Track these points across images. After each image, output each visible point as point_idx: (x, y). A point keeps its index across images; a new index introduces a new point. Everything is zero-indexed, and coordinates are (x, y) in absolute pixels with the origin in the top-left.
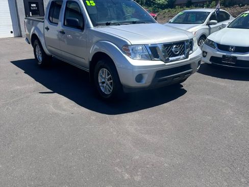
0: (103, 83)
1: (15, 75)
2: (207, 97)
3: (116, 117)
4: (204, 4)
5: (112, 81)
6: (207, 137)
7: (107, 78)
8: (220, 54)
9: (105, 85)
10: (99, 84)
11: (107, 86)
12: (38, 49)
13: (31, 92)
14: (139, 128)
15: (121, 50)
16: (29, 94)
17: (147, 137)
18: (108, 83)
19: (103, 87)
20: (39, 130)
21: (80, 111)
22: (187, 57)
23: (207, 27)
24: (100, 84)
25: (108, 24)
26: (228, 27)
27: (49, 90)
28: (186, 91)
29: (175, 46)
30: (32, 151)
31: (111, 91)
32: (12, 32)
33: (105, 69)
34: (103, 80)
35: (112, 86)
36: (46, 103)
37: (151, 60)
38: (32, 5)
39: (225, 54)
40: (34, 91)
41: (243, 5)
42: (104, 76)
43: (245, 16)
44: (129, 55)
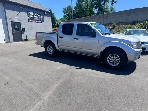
5: (119, 59)
7: (115, 58)
15: (128, 44)
32: (5, 40)
34: (111, 59)
38: (15, 26)
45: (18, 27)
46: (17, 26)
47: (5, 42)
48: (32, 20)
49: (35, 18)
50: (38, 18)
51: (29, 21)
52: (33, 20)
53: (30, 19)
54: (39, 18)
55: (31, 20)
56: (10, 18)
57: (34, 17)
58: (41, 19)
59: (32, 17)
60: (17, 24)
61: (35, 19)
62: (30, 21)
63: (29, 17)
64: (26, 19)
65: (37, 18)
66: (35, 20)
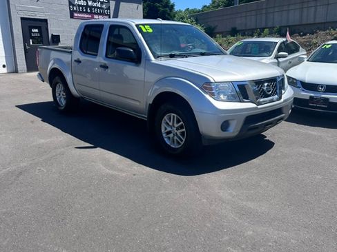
0: (169, 133)
1: (31, 124)
2: (304, 150)
3: (196, 178)
4: (253, 33)
5: (184, 130)
6: (329, 203)
7: (176, 125)
8: (306, 95)
9: (171, 135)
10: (162, 135)
11: (176, 138)
12: (59, 88)
13: (63, 147)
14: (234, 193)
15: (201, 88)
16: (62, 149)
17: (251, 205)
18: (178, 132)
19: (169, 138)
20: (99, 199)
21: (144, 172)
22: (280, 98)
23: (276, 61)
24: (164, 135)
25: (172, 56)
26: (308, 61)
27: (87, 145)
28: (274, 144)
29: (266, 84)
30: (101, 227)
31: (182, 143)
32: (4, 66)
33: (173, 114)
34: (169, 129)
35: (183, 136)
36: (93, 161)
37: (241, 102)
38: (33, 30)
39: (312, 95)
40: (68, 146)
41: (305, 34)
42: (171, 124)
43: (328, 47)
44: (212, 95)
45: (40, 32)
46: (37, 30)
47: (5, 70)
48: (82, 12)
49: (91, 7)
50: (101, 8)
51: (72, 16)
52: (86, 12)
53: (76, 11)
54: (104, 6)
55: (80, 12)
56: (18, 8)
57: (87, 6)
58: (109, 8)
59: (81, 5)
60: (38, 24)
61: (91, 10)
62: (76, 15)
63: (74, 5)
64: (64, 10)
65: (98, 8)
66: (91, 13)
